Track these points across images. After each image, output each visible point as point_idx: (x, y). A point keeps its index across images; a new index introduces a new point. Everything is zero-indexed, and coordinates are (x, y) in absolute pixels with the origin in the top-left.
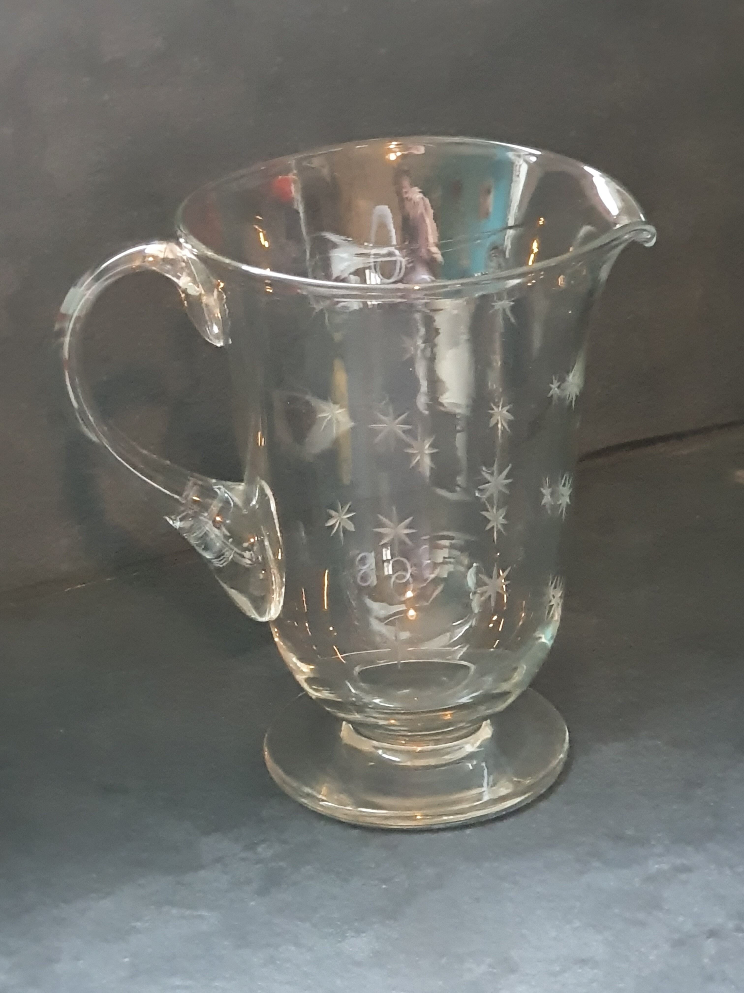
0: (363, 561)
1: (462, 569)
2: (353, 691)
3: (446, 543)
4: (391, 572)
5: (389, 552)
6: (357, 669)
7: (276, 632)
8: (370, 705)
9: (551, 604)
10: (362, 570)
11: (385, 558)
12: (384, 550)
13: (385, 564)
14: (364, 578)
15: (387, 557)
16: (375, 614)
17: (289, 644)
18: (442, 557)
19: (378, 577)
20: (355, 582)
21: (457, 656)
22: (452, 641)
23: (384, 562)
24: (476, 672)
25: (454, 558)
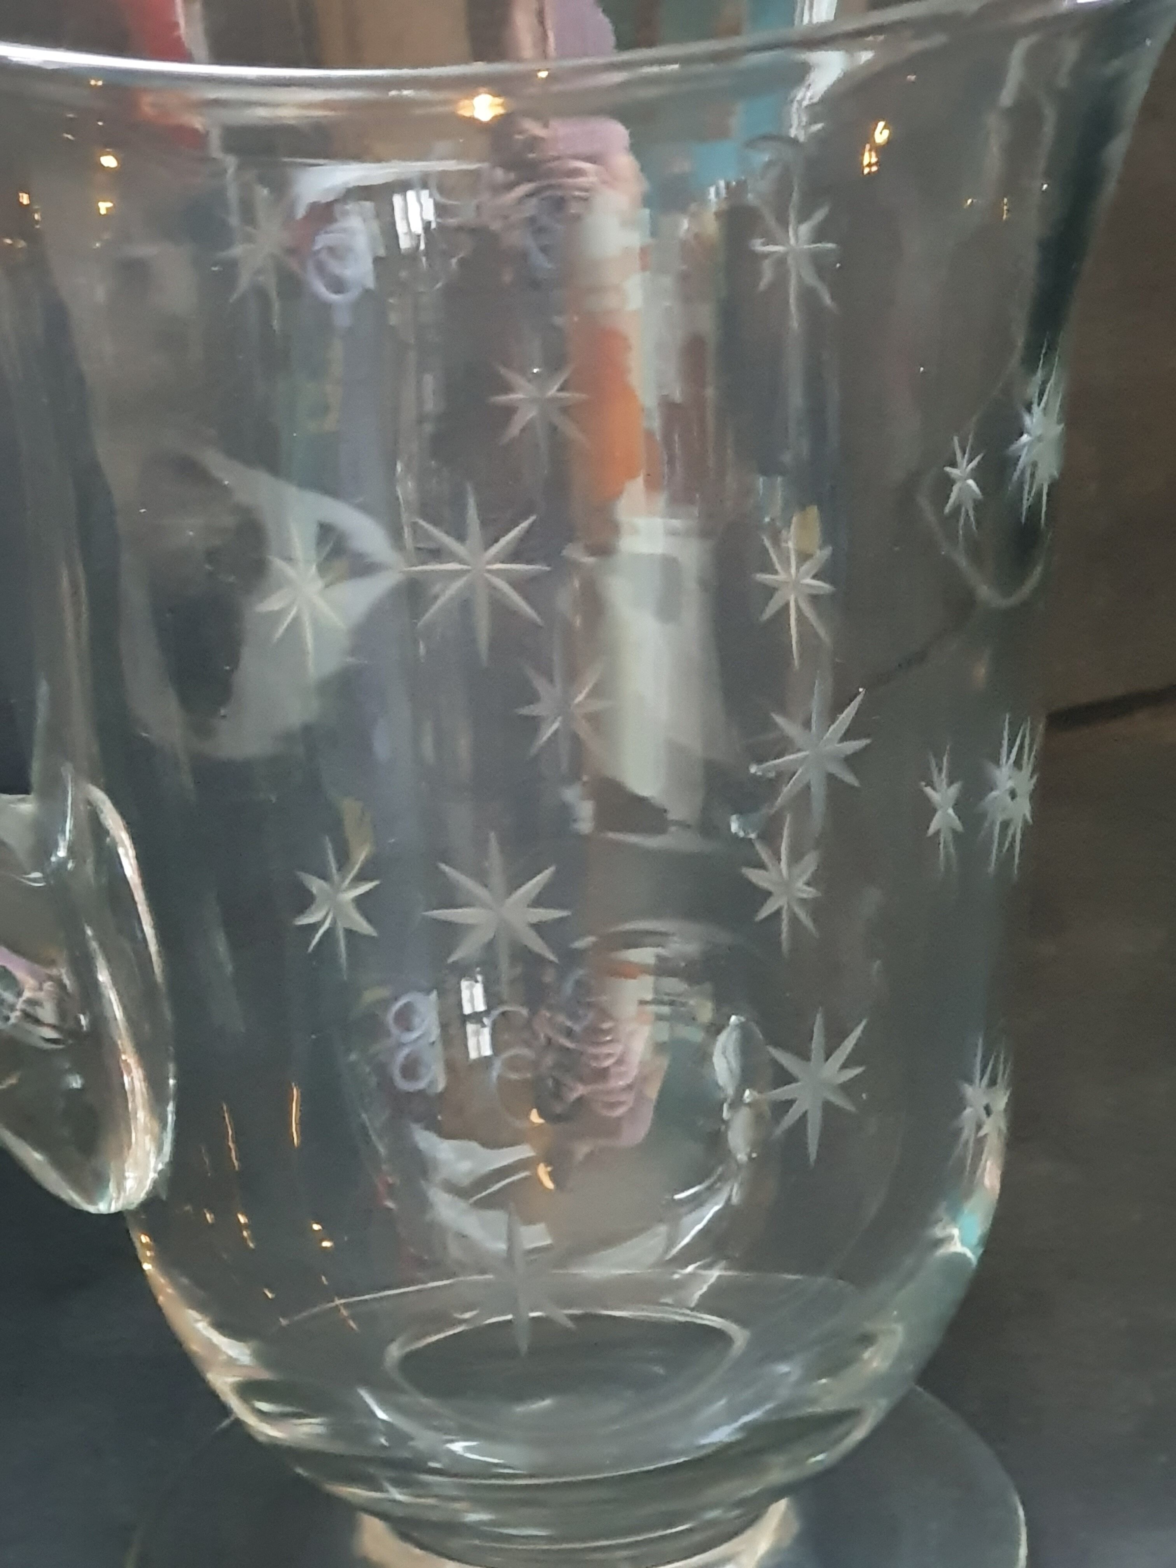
0: (405, 1019)
1: (696, 1035)
2: (381, 1414)
3: (645, 955)
4: (487, 1051)
5: (478, 990)
6: (395, 1352)
7: (146, 1246)
8: (434, 1459)
9: (982, 1133)
10: (404, 1045)
11: (467, 1010)
12: (464, 984)
13: (470, 1028)
14: (411, 1070)
15: (473, 1006)
16: (444, 1173)
17: (185, 1281)
18: (636, 1002)
19: (451, 1067)
20: (386, 1082)
21: (693, 1294)
22: (675, 1251)
23: (465, 1019)
24: (752, 1344)
25: (671, 1003)
